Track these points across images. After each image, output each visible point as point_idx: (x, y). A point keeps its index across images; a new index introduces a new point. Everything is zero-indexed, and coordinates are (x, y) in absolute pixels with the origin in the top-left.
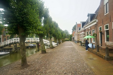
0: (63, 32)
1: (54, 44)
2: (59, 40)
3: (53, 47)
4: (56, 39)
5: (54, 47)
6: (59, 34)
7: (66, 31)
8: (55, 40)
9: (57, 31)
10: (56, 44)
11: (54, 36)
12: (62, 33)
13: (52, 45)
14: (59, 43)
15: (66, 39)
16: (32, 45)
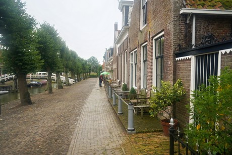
0: (86, 63)
1: (71, 81)
2: (78, 74)
3: (69, 85)
4: (74, 74)
5: (71, 85)
6: (78, 67)
7: (93, 58)
8: (72, 75)
9: (75, 63)
10: (74, 80)
11: (72, 70)
12: (83, 65)
13: (68, 82)
14: (79, 80)
15: (92, 73)
16: (36, 83)
